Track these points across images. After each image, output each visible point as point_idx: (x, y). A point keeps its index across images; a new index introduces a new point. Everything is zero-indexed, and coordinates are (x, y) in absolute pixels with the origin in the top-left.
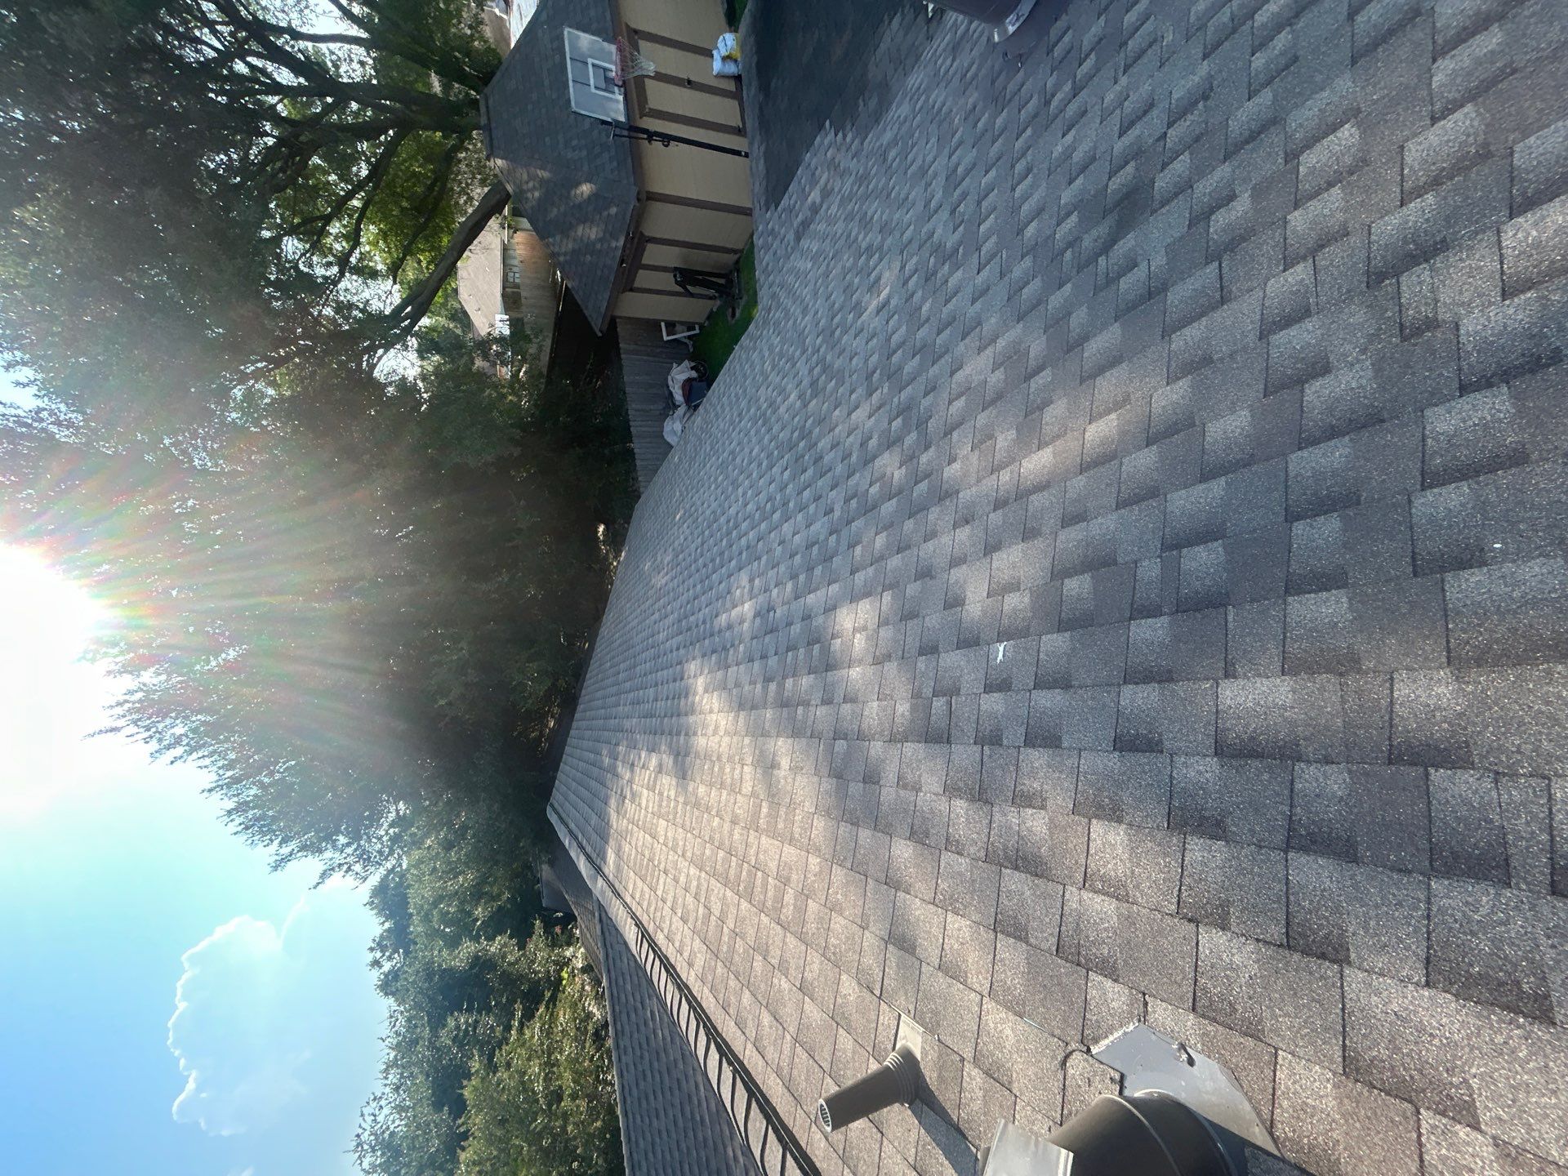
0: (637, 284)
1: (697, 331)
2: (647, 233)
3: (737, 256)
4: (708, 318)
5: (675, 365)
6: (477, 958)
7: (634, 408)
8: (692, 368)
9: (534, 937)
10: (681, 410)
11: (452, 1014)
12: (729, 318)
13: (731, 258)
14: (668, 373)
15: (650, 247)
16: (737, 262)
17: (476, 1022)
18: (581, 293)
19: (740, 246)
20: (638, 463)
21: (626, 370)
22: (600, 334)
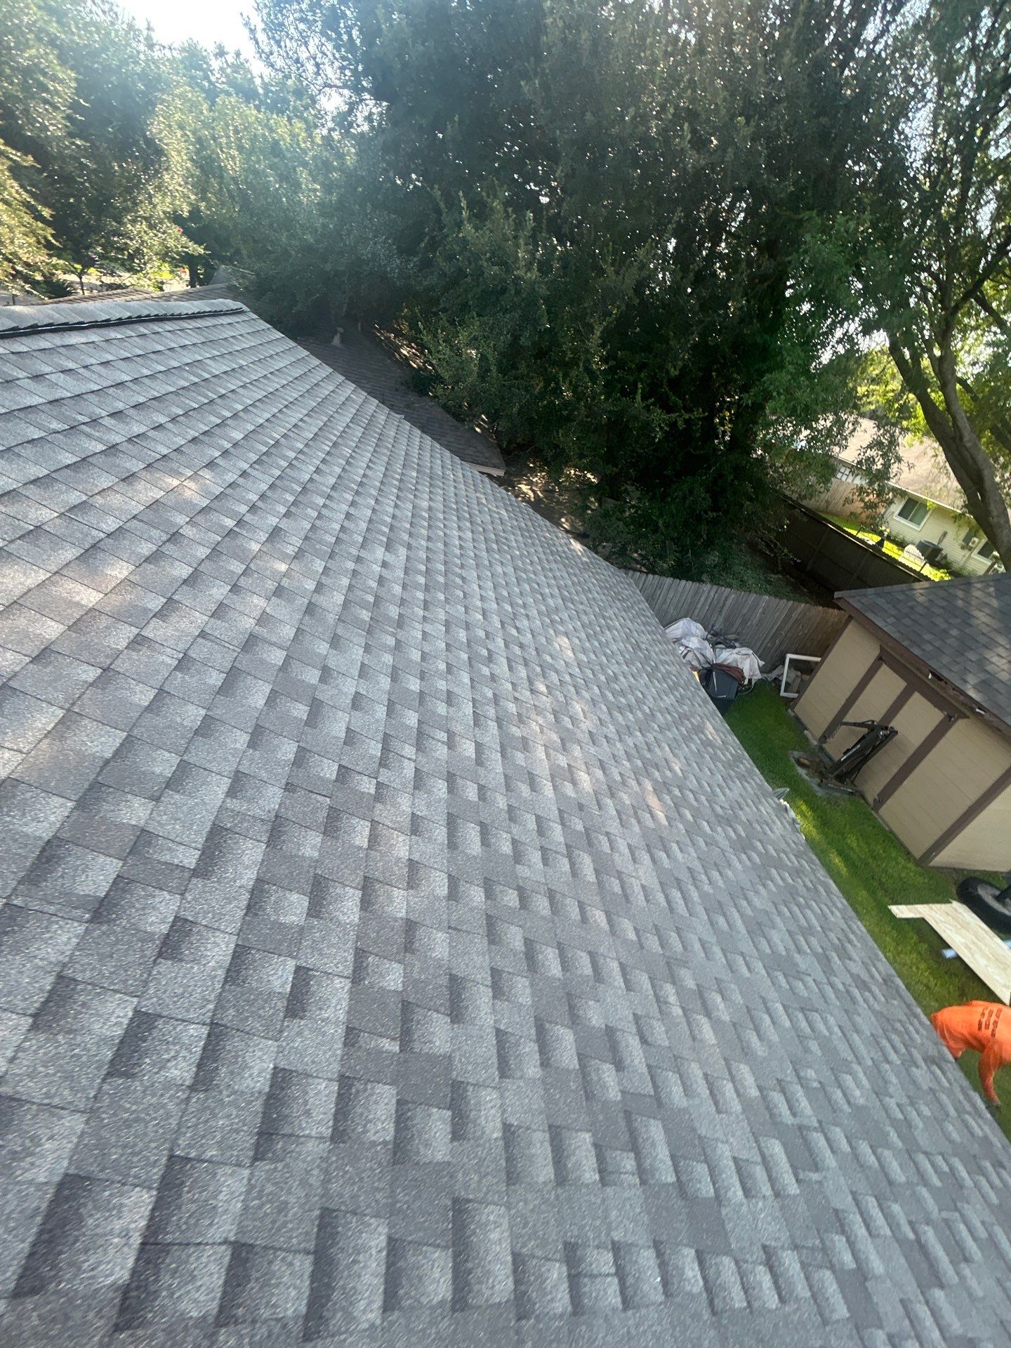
0: (884, 668)
1: (782, 694)
2: (961, 724)
3: (871, 800)
4: (797, 719)
5: (761, 663)
6: (160, 152)
7: (730, 596)
8: (750, 681)
9: (184, 239)
10: (709, 653)
11: (76, 80)
12: (796, 754)
13: (872, 790)
14: (756, 652)
15: (936, 716)
16: (863, 797)
17: (56, 108)
18: (901, 597)
19: (884, 811)
20: (669, 580)
21: (775, 601)
22: (837, 595)
